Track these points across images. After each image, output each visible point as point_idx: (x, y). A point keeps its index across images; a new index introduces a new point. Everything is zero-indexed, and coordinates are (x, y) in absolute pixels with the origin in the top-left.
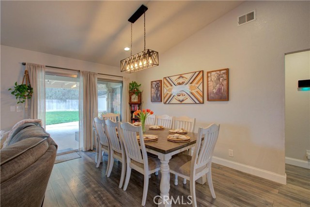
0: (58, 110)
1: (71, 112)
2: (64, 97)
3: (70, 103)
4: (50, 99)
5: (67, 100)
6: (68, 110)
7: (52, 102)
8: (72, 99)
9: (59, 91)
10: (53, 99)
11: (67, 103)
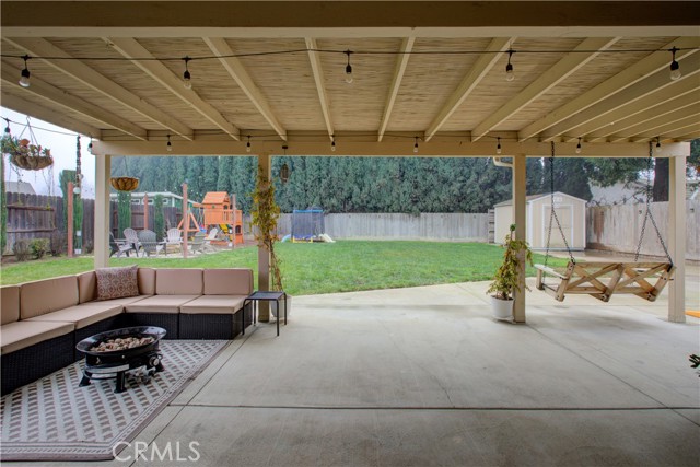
0: (404, 238)
1: (430, 243)
2: (415, 207)
3: (429, 222)
4: (388, 212)
5: (422, 214)
6: (423, 239)
7: (392, 218)
8: (432, 211)
9: (404, 193)
10: (393, 211)
11: (422, 222)
